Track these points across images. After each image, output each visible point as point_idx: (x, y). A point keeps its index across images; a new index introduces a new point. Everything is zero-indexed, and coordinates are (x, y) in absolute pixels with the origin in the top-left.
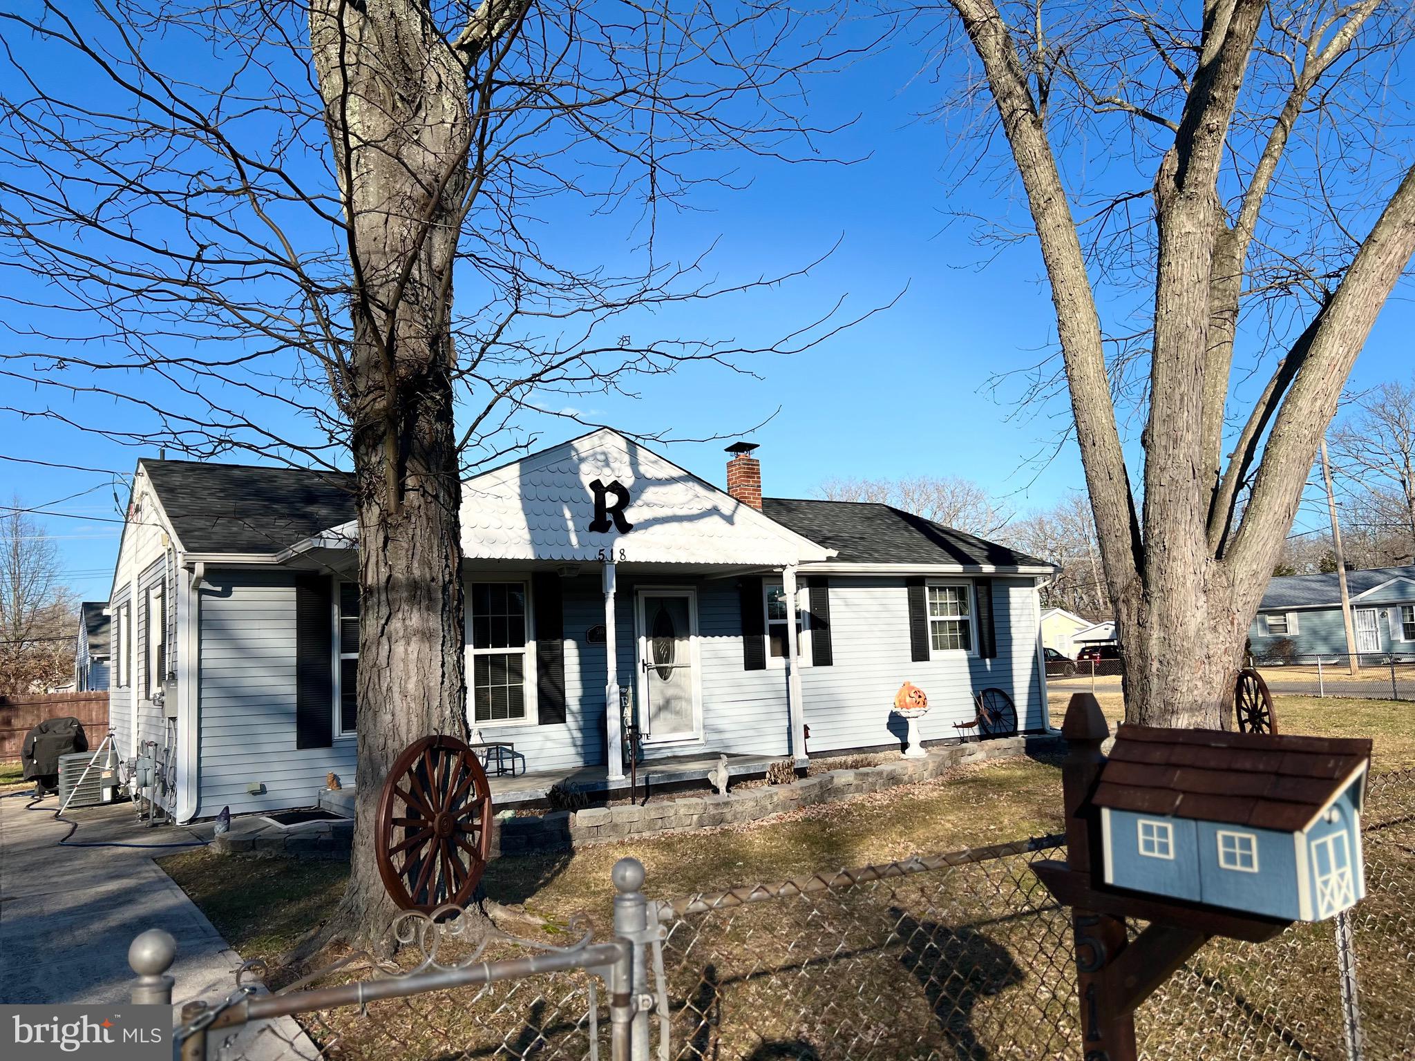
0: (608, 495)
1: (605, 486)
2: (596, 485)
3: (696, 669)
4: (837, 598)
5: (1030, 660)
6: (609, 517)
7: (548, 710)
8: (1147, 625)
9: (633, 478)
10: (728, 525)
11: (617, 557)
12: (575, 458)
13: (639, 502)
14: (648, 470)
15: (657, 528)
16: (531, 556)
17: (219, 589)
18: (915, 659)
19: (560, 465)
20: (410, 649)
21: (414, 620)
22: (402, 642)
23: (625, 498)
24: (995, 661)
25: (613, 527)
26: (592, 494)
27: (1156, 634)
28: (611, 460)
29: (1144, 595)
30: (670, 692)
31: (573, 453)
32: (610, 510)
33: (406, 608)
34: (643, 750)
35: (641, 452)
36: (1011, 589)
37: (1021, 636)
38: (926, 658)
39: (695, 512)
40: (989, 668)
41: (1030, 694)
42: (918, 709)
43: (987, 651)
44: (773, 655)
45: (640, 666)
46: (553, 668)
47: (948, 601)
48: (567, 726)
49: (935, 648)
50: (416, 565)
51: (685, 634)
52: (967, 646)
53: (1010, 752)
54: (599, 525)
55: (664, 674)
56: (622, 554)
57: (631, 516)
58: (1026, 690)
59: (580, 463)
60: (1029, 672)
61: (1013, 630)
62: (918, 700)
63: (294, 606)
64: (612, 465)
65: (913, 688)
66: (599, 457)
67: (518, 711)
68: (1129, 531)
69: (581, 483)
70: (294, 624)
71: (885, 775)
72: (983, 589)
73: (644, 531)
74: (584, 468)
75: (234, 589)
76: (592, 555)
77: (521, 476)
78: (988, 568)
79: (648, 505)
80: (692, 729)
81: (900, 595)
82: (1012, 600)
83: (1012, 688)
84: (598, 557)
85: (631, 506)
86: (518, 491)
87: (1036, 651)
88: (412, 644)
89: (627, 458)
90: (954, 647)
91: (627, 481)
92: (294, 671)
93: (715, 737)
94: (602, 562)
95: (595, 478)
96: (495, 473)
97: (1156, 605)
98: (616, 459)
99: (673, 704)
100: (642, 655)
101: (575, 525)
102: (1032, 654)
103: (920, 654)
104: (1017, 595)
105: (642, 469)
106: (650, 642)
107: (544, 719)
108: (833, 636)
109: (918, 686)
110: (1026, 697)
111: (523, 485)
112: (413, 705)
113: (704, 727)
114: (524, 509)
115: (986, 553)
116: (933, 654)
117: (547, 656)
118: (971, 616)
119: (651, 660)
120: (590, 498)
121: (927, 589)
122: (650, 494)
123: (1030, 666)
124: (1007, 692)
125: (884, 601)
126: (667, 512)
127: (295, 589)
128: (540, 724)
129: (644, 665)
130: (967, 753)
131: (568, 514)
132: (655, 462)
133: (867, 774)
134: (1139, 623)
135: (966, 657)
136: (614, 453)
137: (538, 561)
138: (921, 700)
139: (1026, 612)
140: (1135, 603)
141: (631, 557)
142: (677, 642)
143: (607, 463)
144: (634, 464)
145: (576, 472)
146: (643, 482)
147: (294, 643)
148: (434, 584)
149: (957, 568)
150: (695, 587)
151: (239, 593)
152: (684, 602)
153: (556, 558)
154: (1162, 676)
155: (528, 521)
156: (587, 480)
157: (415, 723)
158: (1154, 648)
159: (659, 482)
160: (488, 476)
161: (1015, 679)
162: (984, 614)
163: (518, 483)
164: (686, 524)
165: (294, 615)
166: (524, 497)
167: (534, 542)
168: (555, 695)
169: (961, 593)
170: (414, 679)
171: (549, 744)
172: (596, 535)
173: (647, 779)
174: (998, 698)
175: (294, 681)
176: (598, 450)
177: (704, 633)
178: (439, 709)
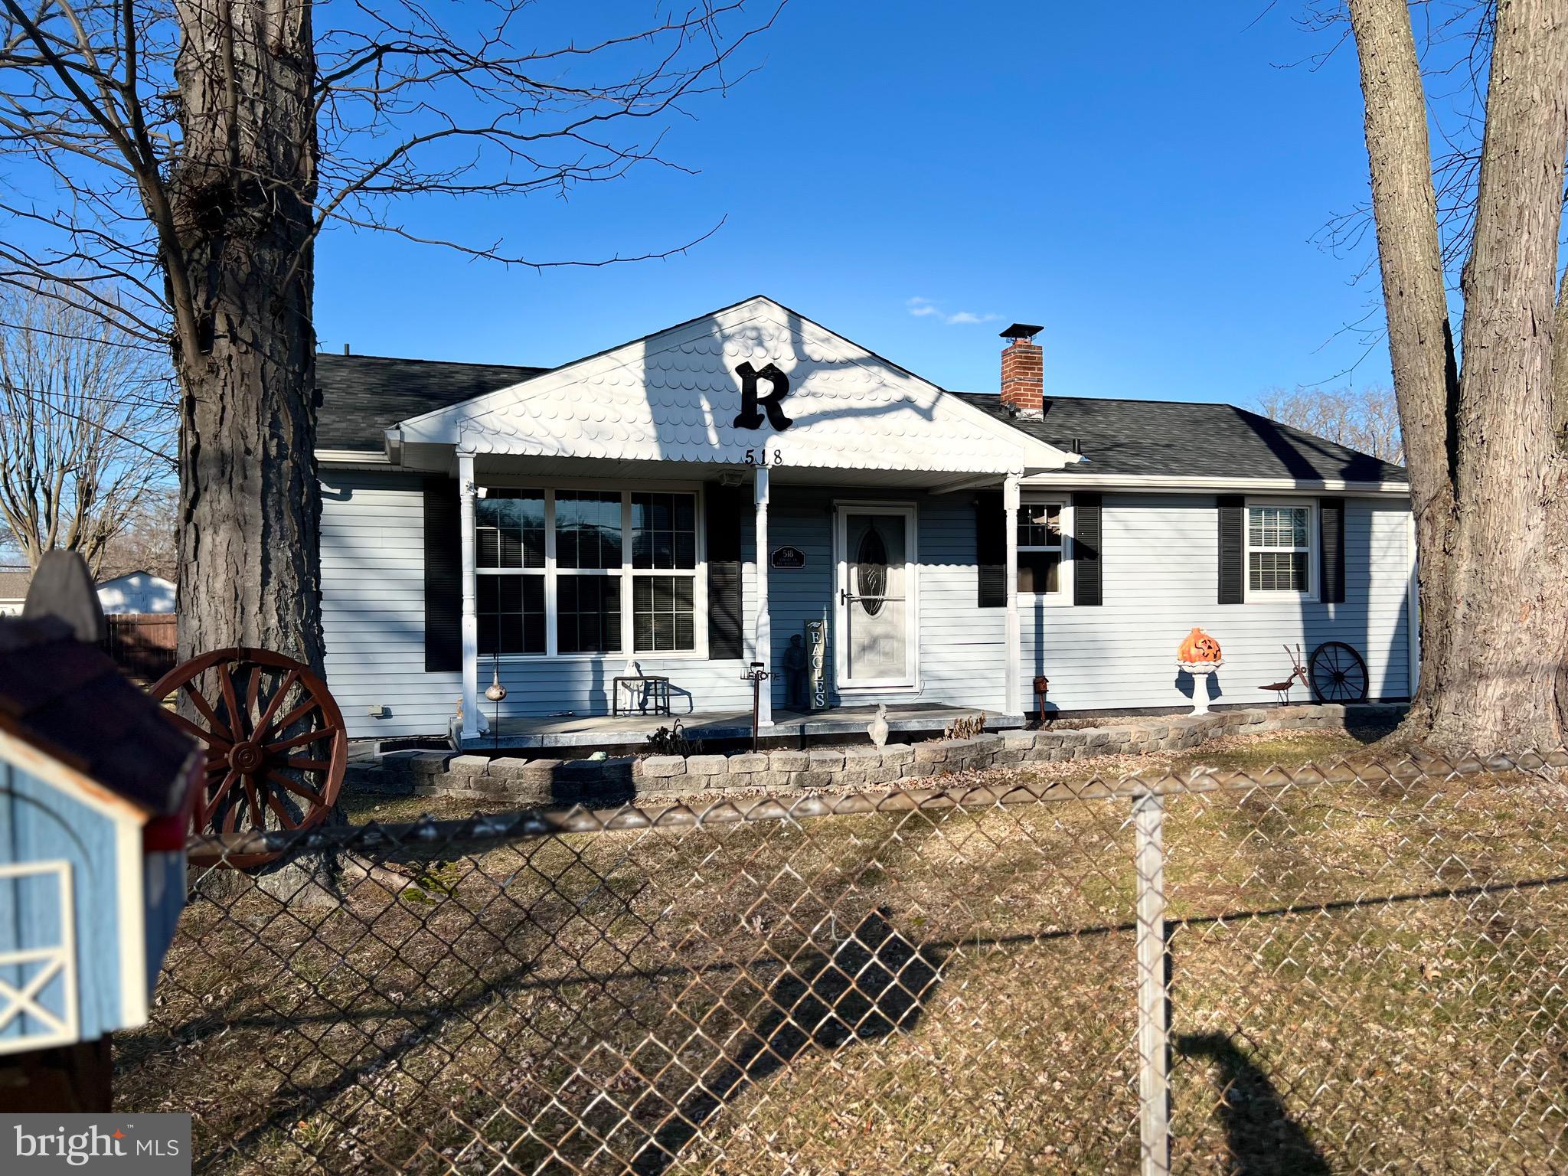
0: (760, 382)
1: (757, 370)
2: (745, 369)
3: (910, 604)
4: (1112, 519)
5: (1397, 607)
6: (761, 410)
7: (721, 644)
8: (1455, 552)
9: (795, 360)
10: (924, 420)
11: (770, 460)
12: (718, 335)
13: (801, 391)
14: (816, 349)
15: (825, 425)
16: (657, 457)
17: (337, 491)
18: (1223, 600)
19: (696, 344)
20: (218, 540)
21: (223, 503)
22: (210, 531)
23: (783, 385)
24: (1343, 607)
25: (766, 423)
26: (739, 381)
27: (1465, 565)
28: (766, 338)
29: (1454, 510)
30: (879, 629)
31: (715, 329)
32: (763, 401)
33: (215, 487)
34: (838, 696)
35: (807, 327)
36: (1376, 513)
37: (1384, 575)
38: (1238, 599)
39: (880, 403)
40: (1332, 615)
41: (1392, 651)
42: (1205, 663)
43: (1331, 594)
44: (1021, 588)
45: (838, 597)
46: (727, 595)
47: (1278, 528)
48: (744, 663)
49: (1254, 587)
50: (225, 432)
51: (900, 560)
52: (1301, 585)
53: (1321, 723)
54: (748, 419)
55: (872, 607)
56: (777, 456)
57: (790, 408)
58: (1387, 646)
59: (723, 342)
60: (1393, 623)
61: (1373, 568)
62: (1207, 651)
63: (421, 512)
64: (766, 344)
65: (1202, 636)
66: (750, 334)
67: (687, 643)
68: (1444, 419)
69: (724, 367)
70: (422, 533)
71: (1089, 740)
72: (1331, 514)
73: (806, 428)
74: (729, 347)
75: (354, 491)
76: (737, 457)
77: (645, 357)
78: (1335, 485)
79: (814, 395)
80: (904, 674)
81: (1208, 519)
82: (1375, 528)
83: (1365, 643)
84: (745, 459)
85: (791, 396)
86: (642, 376)
87: (1407, 596)
88: (221, 533)
89: (786, 334)
90: (1283, 587)
91: (787, 364)
92: (422, 585)
93: (936, 685)
94: (751, 467)
95: (744, 361)
96: (613, 354)
97: (1468, 521)
98: (772, 337)
99: (882, 643)
100: (842, 583)
101: (715, 420)
102: (1400, 599)
103: (1230, 592)
104: (1383, 522)
105: (808, 349)
106: (854, 571)
107: (715, 653)
108: (1105, 568)
109: (1212, 635)
110: (1385, 655)
111: (648, 370)
112: (221, 609)
113: (921, 672)
114: (649, 398)
115: (1344, 465)
116: (1249, 594)
117: (717, 578)
118: (1312, 550)
119: (855, 592)
120: (735, 385)
121: (1247, 511)
122: (817, 381)
123: (1395, 615)
124: (1356, 648)
125: (1181, 526)
126: (842, 404)
127: (422, 494)
128: (711, 658)
129: (843, 596)
130: (1250, 720)
131: (706, 406)
132: (827, 340)
133: (1061, 739)
134: (1445, 550)
135: (1298, 600)
136: (769, 328)
137: (665, 464)
138: (1211, 652)
139: (1397, 544)
140: (1442, 520)
141: (789, 461)
142: (889, 570)
143: (760, 343)
144: (797, 342)
145: (719, 353)
146: (808, 365)
147: (421, 554)
148: (250, 458)
149: (1288, 483)
150: (915, 504)
151: (358, 495)
152: (901, 521)
153: (690, 459)
154: (1468, 625)
155: (653, 413)
156: (731, 363)
157: (225, 631)
158: (1462, 583)
159: (831, 365)
160: (603, 358)
161: (1371, 631)
162: (1331, 546)
163: (643, 367)
164: (867, 421)
165: (421, 522)
166: (648, 384)
167: (660, 439)
168: (731, 627)
169: (1299, 516)
170: (223, 577)
171: (722, 682)
172: (744, 432)
173: (802, 728)
174: (1343, 655)
175: (421, 596)
176: (749, 324)
177: (925, 559)
178: (259, 616)
